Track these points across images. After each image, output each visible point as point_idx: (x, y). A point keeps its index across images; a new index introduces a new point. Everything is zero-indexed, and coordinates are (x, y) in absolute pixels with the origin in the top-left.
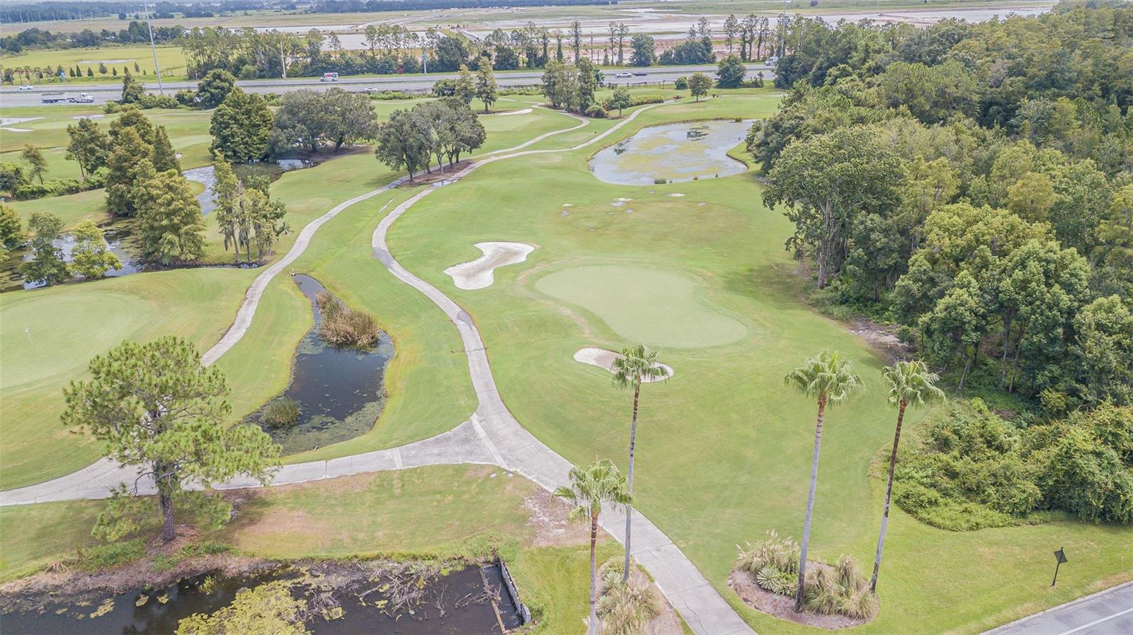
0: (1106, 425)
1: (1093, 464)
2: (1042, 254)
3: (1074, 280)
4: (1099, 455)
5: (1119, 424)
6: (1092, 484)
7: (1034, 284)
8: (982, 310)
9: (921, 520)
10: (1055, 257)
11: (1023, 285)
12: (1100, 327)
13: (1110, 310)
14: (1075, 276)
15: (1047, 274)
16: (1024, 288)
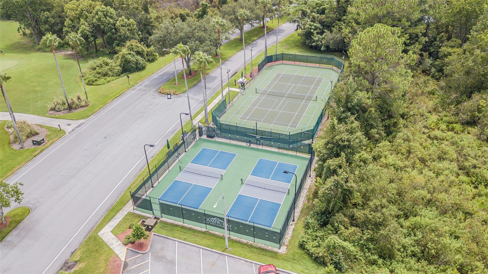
0: (129, 46)
1: (129, 57)
2: (101, 9)
3: (112, 15)
4: (130, 54)
5: (132, 45)
6: (131, 61)
7: (102, 19)
8: (91, 30)
9: (95, 85)
10: (105, 10)
11: (99, 20)
12: (122, 26)
13: (123, 20)
14: (112, 14)
15: (104, 15)
16: (100, 21)
